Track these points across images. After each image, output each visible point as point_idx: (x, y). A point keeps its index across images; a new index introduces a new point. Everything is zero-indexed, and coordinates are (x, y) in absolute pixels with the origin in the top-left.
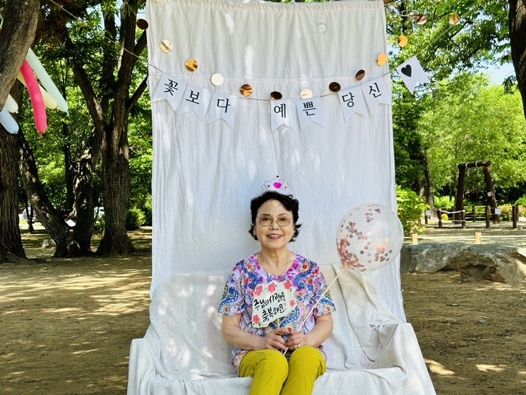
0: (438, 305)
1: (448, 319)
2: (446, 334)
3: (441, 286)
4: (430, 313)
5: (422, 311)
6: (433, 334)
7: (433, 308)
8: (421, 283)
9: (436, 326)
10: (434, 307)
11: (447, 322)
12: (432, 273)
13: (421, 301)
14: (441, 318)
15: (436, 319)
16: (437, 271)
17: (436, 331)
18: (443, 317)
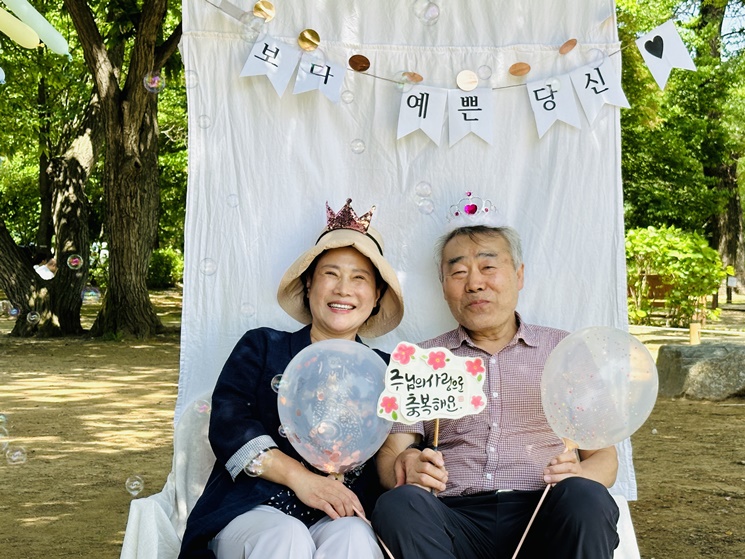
0: (715, 462)
1: (728, 489)
2: (719, 517)
3: (730, 426)
4: (698, 476)
5: (684, 471)
6: (696, 515)
7: (706, 467)
8: (694, 418)
9: (704, 500)
10: (708, 465)
11: (726, 495)
12: (717, 401)
13: (687, 453)
14: (717, 487)
15: (706, 487)
16: (728, 397)
17: (703, 510)
18: (720, 485)
